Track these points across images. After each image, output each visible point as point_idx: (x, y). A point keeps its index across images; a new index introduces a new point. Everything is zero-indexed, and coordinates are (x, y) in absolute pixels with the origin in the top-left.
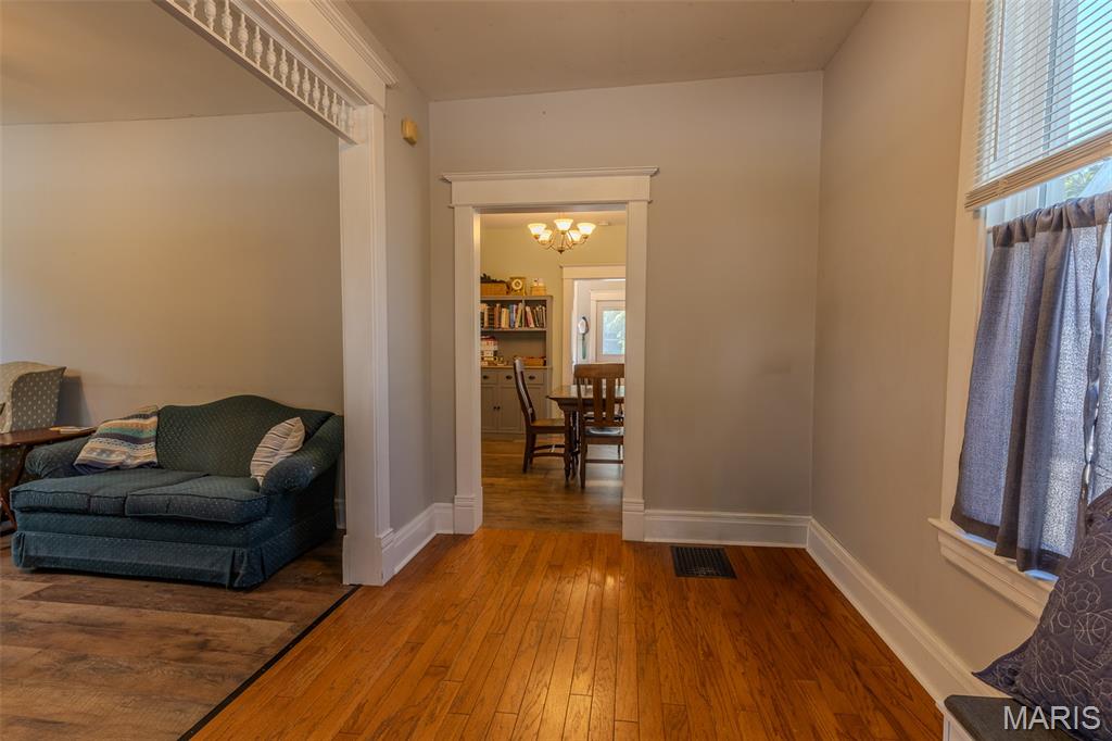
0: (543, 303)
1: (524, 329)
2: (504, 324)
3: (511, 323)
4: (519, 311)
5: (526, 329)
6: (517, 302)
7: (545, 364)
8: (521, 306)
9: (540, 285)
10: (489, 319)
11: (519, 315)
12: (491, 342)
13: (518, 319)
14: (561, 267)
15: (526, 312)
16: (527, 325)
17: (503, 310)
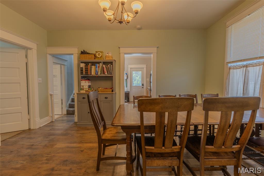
0: (111, 63)
1: (102, 75)
2: (93, 73)
3: (96, 72)
4: (100, 67)
5: (104, 75)
6: (99, 63)
7: (112, 91)
8: (101, 64)
9: (109, 55)
10: (85, 71)
11: (100, 69)
12: (87, 82)
13: (100, 71)
14: (120, 48)
15: (103, 68)
16: (104, 73)
17: (92, 66)
